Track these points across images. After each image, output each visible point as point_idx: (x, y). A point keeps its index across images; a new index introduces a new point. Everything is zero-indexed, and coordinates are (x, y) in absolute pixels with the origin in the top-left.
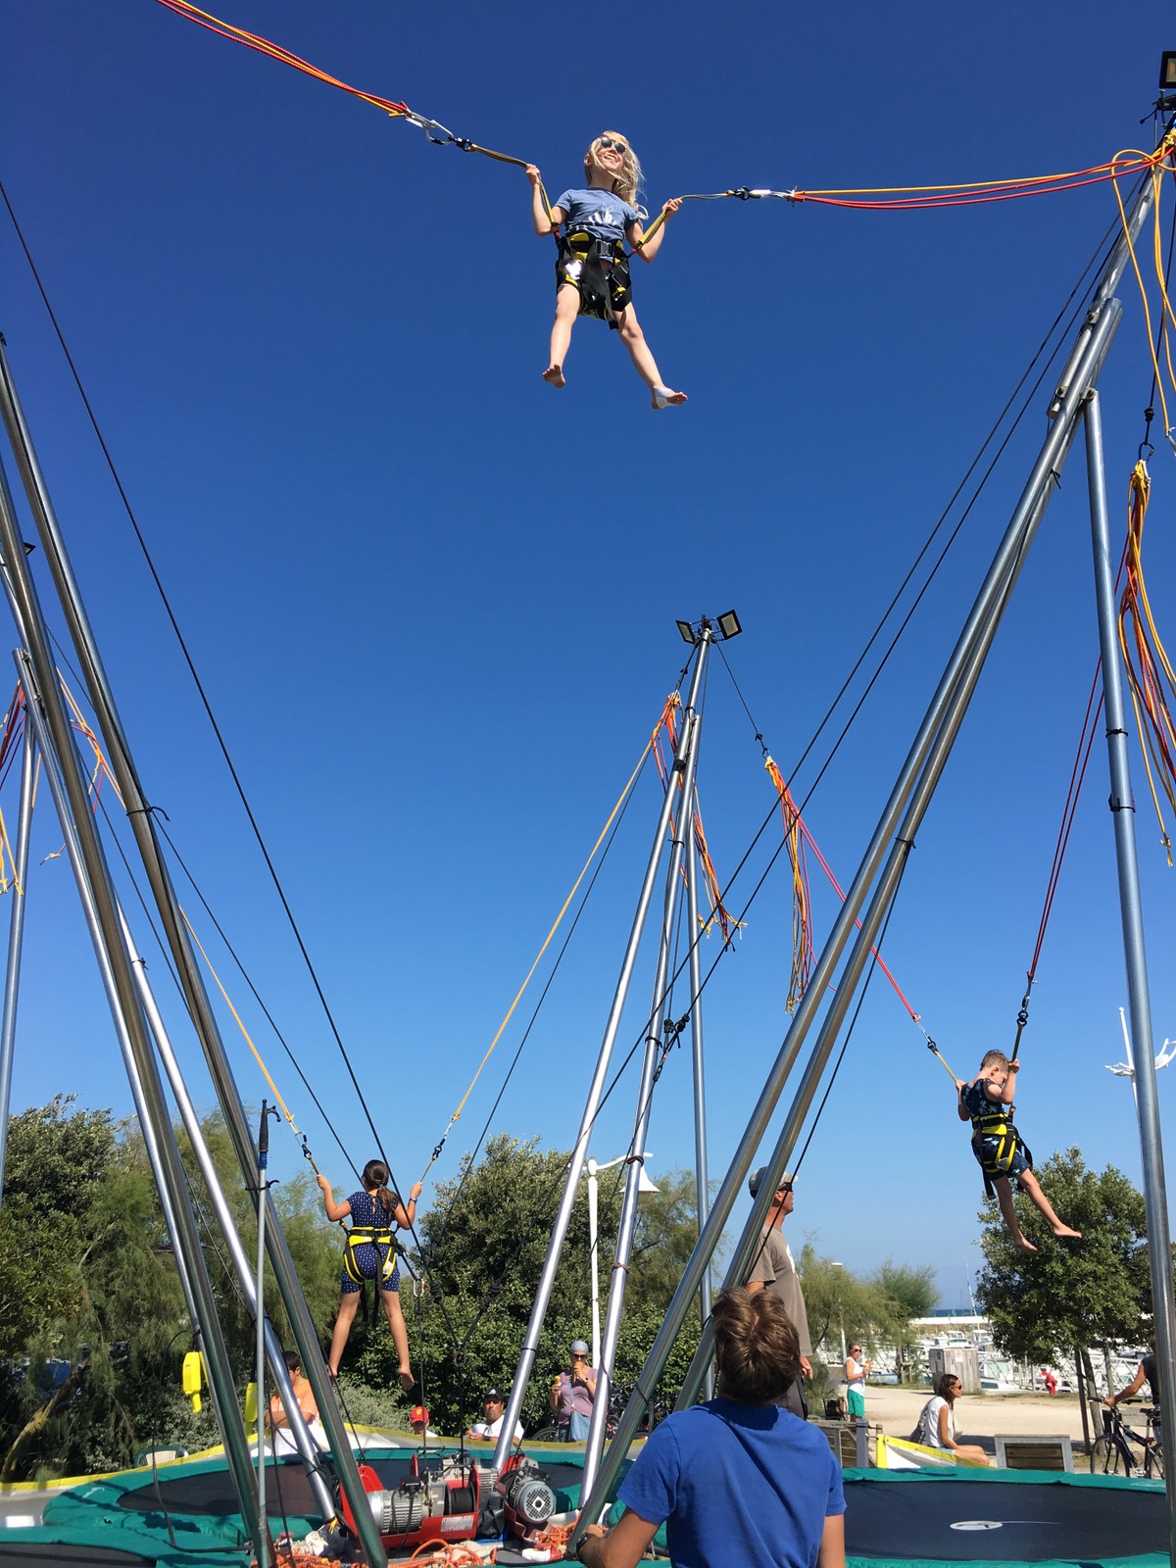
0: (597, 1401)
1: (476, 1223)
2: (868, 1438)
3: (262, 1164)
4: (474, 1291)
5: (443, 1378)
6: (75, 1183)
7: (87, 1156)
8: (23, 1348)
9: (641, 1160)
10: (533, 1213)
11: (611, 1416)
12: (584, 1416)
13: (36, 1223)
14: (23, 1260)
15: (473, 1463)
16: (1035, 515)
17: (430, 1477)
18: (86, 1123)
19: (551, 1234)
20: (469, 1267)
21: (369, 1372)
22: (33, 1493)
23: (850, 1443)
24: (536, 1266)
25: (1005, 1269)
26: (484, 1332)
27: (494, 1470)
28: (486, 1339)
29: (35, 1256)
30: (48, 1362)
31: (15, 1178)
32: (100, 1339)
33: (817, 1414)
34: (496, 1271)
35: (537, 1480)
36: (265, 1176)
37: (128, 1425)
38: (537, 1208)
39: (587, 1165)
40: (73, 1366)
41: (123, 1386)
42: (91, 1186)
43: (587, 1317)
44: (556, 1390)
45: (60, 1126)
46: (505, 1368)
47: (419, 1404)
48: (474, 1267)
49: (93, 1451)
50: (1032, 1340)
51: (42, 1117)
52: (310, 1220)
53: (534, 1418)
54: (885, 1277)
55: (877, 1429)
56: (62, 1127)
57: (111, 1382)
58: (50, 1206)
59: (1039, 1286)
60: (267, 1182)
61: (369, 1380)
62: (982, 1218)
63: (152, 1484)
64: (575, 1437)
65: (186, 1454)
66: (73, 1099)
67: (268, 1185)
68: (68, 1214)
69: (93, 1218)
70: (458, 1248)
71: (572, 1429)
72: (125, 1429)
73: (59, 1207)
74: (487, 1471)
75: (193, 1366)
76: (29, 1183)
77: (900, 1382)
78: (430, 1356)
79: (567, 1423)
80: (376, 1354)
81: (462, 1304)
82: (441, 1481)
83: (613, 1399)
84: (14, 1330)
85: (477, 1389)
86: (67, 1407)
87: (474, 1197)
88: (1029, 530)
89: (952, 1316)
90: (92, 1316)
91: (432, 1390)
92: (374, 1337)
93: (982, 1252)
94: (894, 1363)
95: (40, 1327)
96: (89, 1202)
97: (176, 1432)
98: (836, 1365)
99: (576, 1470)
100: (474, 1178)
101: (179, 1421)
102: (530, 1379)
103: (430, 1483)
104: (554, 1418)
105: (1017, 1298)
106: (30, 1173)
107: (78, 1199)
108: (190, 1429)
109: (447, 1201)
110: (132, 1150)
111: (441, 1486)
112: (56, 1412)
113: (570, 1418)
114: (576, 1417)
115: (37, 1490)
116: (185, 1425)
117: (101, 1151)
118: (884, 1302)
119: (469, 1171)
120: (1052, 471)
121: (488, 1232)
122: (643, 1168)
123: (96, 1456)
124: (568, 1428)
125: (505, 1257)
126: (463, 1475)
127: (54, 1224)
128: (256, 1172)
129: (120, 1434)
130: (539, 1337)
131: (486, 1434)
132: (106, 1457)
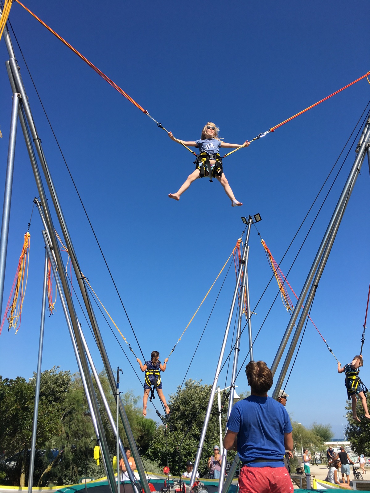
0: (222, 466)
1: (182, 408)
2: (310, 480)
3: (117, 387)
4: (182, 430)
5: (173, 458)
6: (59, 393)
7: (63, 385)
8: (44, 445)
9: (234, 388)
10: (200, 405)
11: (227, 471)
12: (218, 471)
13: (48, 406)
14: (44, 417)
15: (183, 484)
16: (353, 183)
17: (170, 487)
18: (63, 375)
19: (206, 412)
20: (180, 422)
21: (150, 455)
22: (48, 491)
23: (305, 482)
24: (202, 422)
25: (355, 425)
26: (186, 443)
27: (190, 486)
28: (186, 446)
29: (48, 416)
30: (51, 450)
31: (42, 392)
32: (67, 443)
33: (294, 472)
34: (189, 423)
35: (204, 489)
36: (118, 391)
37: (76, 471)
38: (201, 403)
39: (217, 389)
40: (59, 451)
41: (74, 458)
42: (65, 394)
43: (218, 439)
44: (209, 462)
45: (55, 376)
46: (192, 455)
47: (166, 466)
48: (182, 422)
49: (65, 479)
50: (364, 449)
51: (50, 373)
52: (131, 406)
53: (202, 472)
54: (315, 428)
55: (313, 476)
56: (56, 376)
57: (71, 457)
58: (52, 401)
59: (366, 431)
60: (119, 393)
61: (150, 458)
62: (346, 408)
63: (85, 489)
64: (215, 478)
65: (94, 480)
66: (59, 367)
67: (120, 393)
68: (58, 403)
69: (65, 404)
70: (177, 416)
71: (215, 475)
72: (75, 472)
73: (55, 401)
74: (188, 486)
75: (97, 451)
76: (46, 393)
77: (321, 463)
78: (169, 450)
79: (213, 473)
80: (152, 450)
81: (178, 434)
82: (174, 489)
83: (227, 466)
84: (42, 439)
85: (184, 462)
86: (57, 465)
87: (182, 399)
88: (351, 188)
89: (338, 441)
90: (65, 435)
91: (169, 462)
92: (151, 444)
93: (346, 419)
94: (319, 456)
95: (50, 438)
96: (64, 399)
97: (91, 473)
98: (300, 457)
99: (216, 487)
100: (181, 393)
101: (91, 469)
102: (201, 459)
103: (170, 489)
104: (209, 472)
105: (359, 435)
106: (46, 390)
107: (61, 398)
108: (95, 472)
109: (173, 401)
110: (76, 383)
111: (174, 490)
112: (54, 466)
113: (214, 471)
114: (216, 471)
115: (49, 489)
116: (93, 471)
117: (67, 383)
118: (315, 436)
119: (180, 391)
120: (358, 169)
121: (186, 411)
122: (235, 390)
123: (66, 480)
124: (213, 475)
125: (192, 419)
126: (181, 487)
127: (53, 406)
128: (116, 389)
129: (73, 473)
130: (203, 445)
131: (187, 476)
132: (70, 481)
